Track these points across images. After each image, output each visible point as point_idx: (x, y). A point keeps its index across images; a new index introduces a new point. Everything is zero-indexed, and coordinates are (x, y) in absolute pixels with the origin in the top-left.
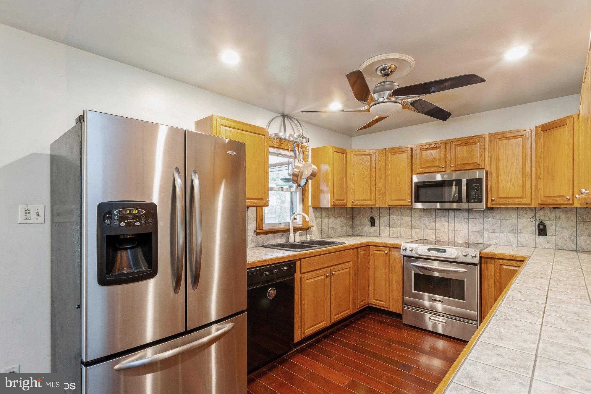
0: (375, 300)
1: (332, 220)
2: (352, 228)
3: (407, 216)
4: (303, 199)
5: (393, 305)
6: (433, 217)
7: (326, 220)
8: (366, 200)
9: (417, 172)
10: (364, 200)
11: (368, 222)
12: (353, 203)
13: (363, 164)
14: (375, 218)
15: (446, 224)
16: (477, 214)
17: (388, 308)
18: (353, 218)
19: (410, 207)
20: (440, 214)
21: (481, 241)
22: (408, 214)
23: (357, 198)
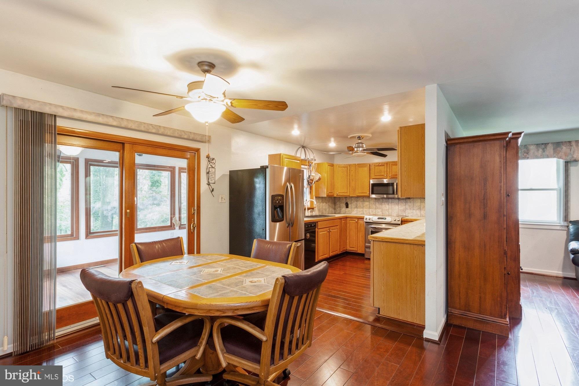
0: (350, 247)
1: (324, 204)
2: (335, 209)
3: (367, 202)
5: (360, 249)
6: (381, 202)
7: (322, 204)
8: (344, 193)
9: (373, 178)
10: (343, 193)
11: (345, 206)
12: (337, 194)
13: (343, 172)
14: (348, 203)
15: (387, 206)
16: (403, 201)
17: (357, 251)
18: (335, 204)
19: (369, 197)
20: (384, 201)
21: (405, 215)
23: (339, 191)
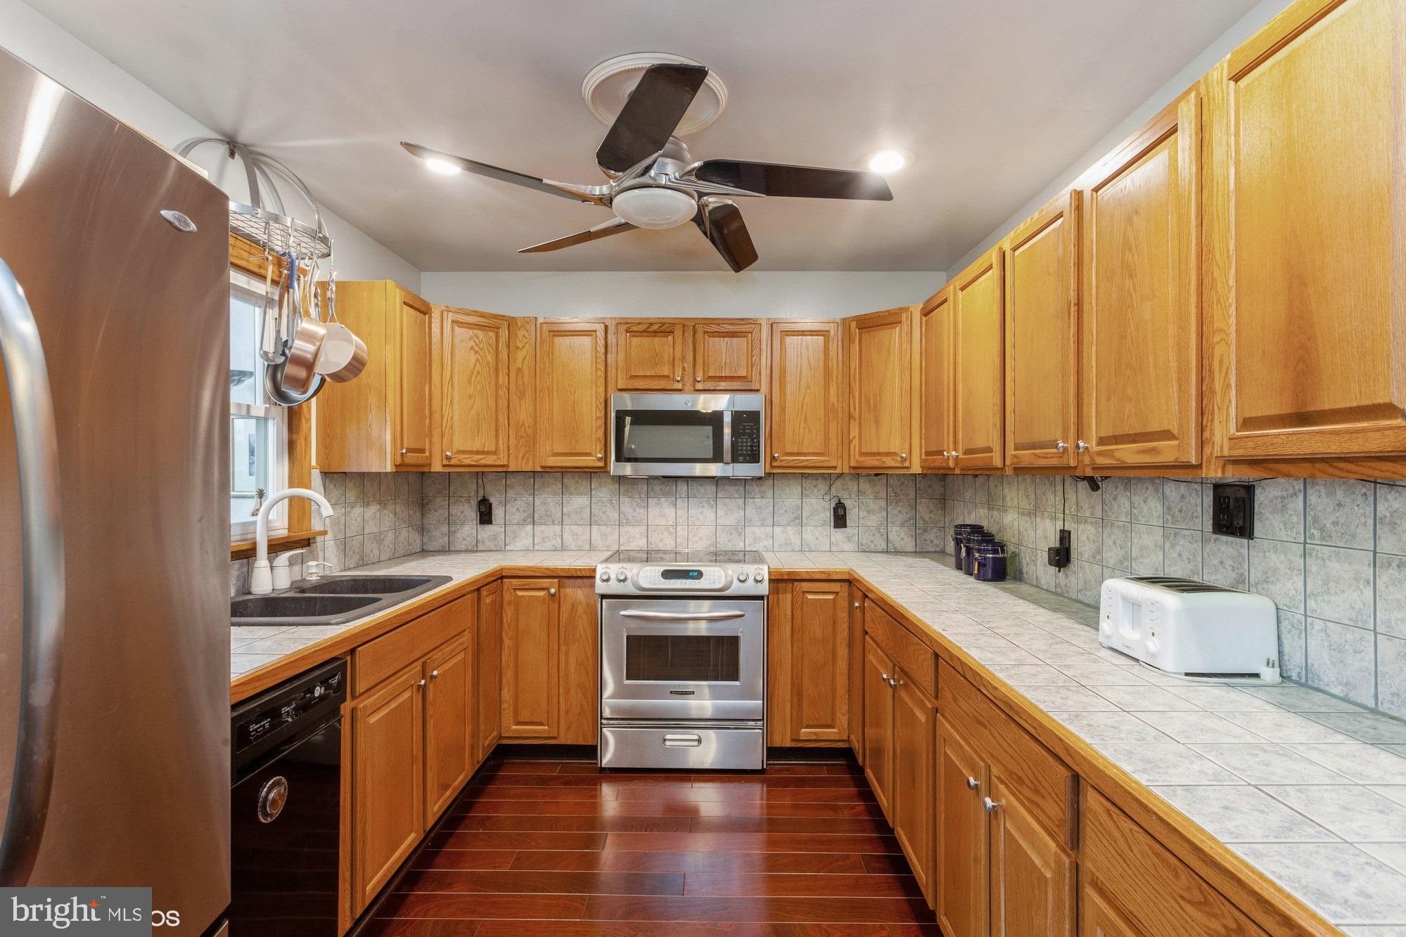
0: (519, 723)
1: (373, 509)
2: (422, 530)
3: (581, 494)
4: (291, 445)
5: (568, 728)
6: (643, 496)
7: (358, 511)
8: (483, 452)
9: (619, 387)
10: (477, 452)
11: (471, 513)
12: (448, 458)
13: (476, 352)
14: (492, 500)
15: (670, 512)
17: (555, 738)
18: (422, 504)
19: (604, 470)
20: (657, 489)
22: (582, 489)
23: (458, 444)
